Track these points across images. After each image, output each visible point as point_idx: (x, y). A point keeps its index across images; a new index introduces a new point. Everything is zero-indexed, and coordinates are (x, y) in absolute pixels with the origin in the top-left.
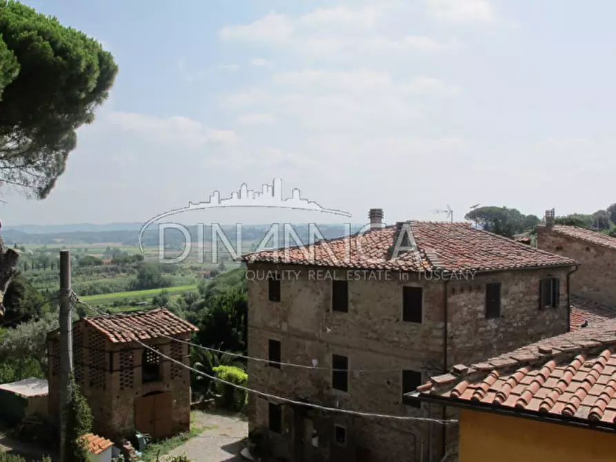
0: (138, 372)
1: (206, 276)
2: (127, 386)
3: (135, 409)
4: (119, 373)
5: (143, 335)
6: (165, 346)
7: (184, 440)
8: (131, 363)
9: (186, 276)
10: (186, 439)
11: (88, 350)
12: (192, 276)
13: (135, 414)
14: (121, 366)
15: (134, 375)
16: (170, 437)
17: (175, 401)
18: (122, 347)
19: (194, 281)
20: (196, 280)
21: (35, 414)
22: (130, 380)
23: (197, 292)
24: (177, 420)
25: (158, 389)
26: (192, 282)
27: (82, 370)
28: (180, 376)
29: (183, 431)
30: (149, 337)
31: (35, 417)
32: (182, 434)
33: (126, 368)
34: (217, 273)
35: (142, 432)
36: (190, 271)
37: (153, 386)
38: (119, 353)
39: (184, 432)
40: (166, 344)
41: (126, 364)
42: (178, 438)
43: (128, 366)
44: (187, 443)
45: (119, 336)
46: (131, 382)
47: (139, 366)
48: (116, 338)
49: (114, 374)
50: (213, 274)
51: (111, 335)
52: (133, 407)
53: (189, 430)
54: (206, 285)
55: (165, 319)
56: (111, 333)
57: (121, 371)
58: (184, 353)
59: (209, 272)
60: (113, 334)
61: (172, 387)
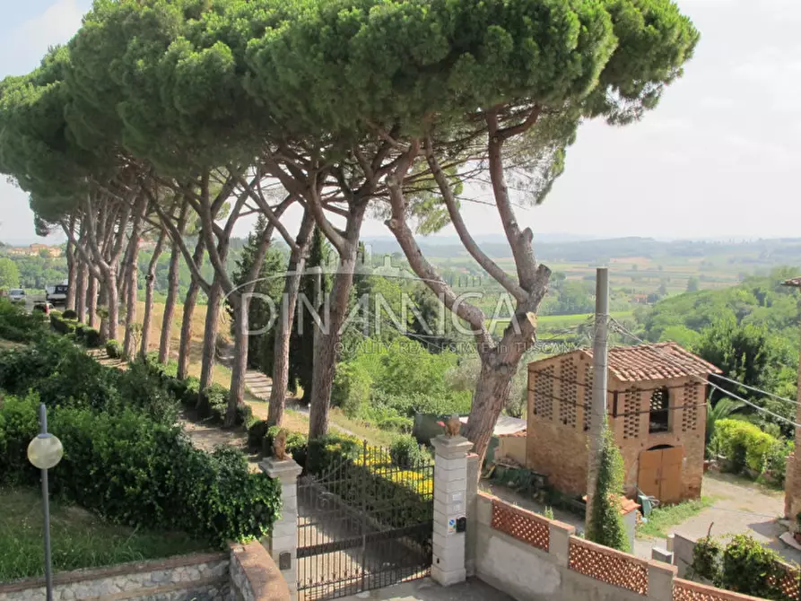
0: (644, 419)
1: (642, 301)
2: (631, 434)
3: (639, 464)
4: (623, 418)
5: (654, 373)
6: (677, 390)
7: (695, 509)
8: (638, 407)
9: (618, 300)
10: (698, 509)
11: (583, 388)
12: (625, 300)
13: (638, 470)
14: (626, 411)
15: (640, 423)
16: (677, 504)
17: (685, 459)
18: (629, 387)
19: (626, 306)
20: (630, 305)
21: (507, 456)
22: (635, 428)
23: (632, 320)
24: (687, 483)
25: (666, 443)
26: (625, 308)
27: (574, 411)
28: (693, 429)
29: (692, 497)
30: (661, 377)
31: (509, 460)
32: (691, 501)
33: (632, 413)
34: (657, 298)
35: (647, 494)
36: (623, 294)
37: (661, 438)
38: (624, 394)
39: (694, 499)
40: (679, 387)
41: (632, 408)
42: (688, 505)
43: (634, 410)
44: (699, 513)
45: (627, 373)
46: (636, 431)
47: (646, 412)
48: (624, 375)
49: (617, 419)
50: (652, 299)
51: (616, 372)
52: (637, 461)
53: (700, 497)
54: (645, 313)
55: (675, 355)
56: (616, 369)
57: (626, 416)
58: (698, 401)
59: (647, 296)
60: (618, 370)
61: (683, 441)
